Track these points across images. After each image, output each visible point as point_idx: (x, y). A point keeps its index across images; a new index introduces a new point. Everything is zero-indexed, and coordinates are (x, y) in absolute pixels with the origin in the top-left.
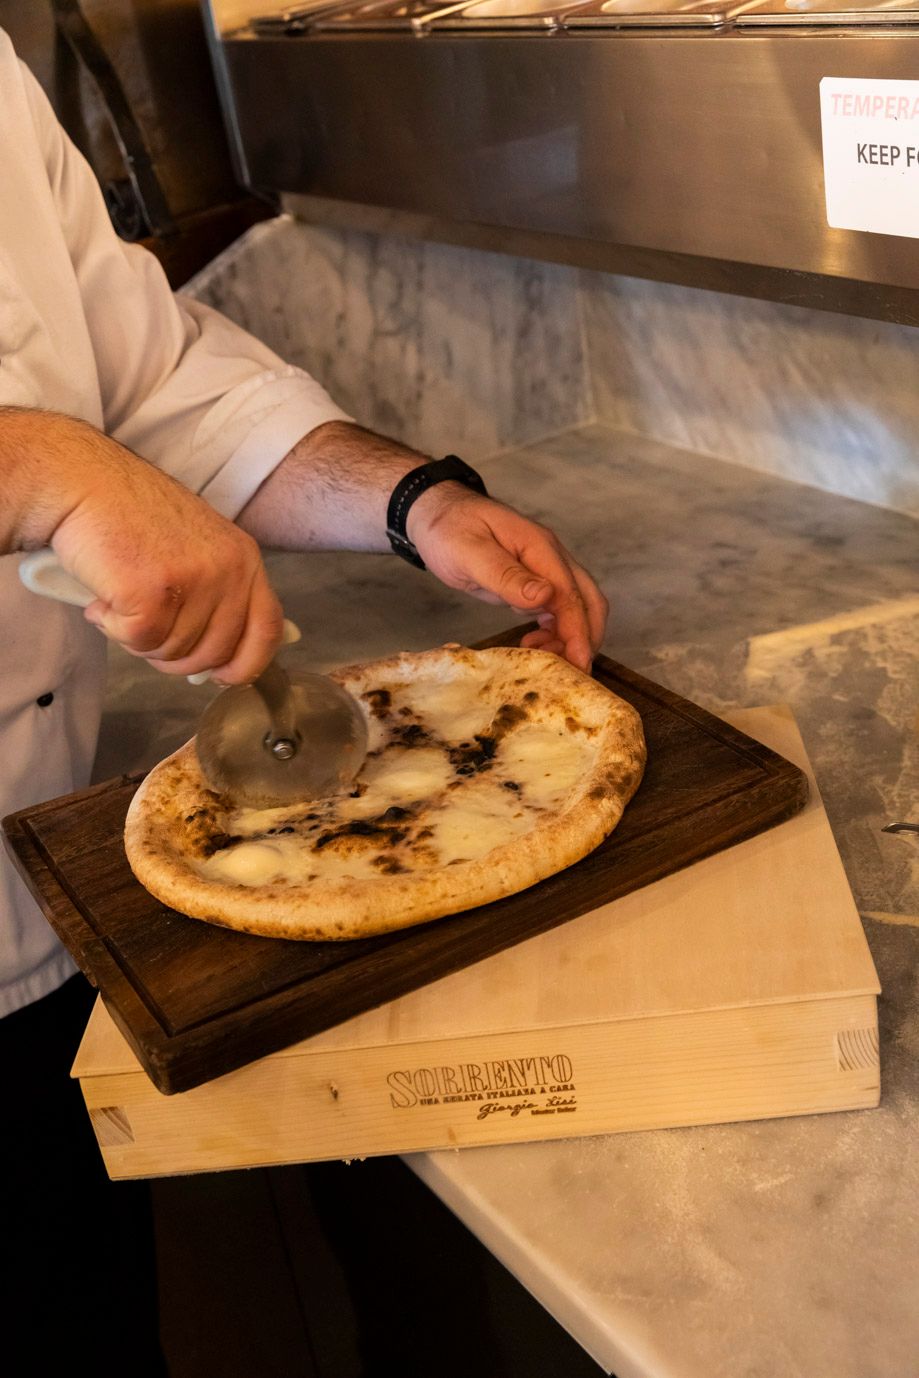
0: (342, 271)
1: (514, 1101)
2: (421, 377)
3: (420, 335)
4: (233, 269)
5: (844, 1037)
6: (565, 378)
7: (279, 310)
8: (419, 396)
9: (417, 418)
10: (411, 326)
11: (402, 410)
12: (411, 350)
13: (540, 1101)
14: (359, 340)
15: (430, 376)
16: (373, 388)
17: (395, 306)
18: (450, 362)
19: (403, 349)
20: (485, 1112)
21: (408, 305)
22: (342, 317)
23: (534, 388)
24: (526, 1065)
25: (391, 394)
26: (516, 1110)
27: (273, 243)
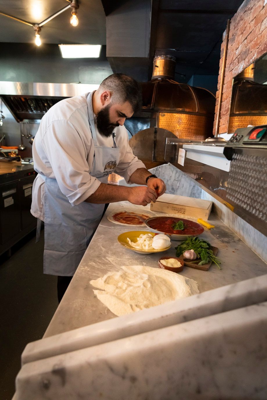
0: (172, 172)
1: (181, 212)
2: (179, 187)
3: (180, 182)
4: (160, 167)
5: (206, 213)
6: (198, 194)
7: (164, 173)
8: (178, 189)
9: (177, 191)
10: (179, 181)
11: (175, 190)
12: (178, 183)
13: (182, 212)
14: (172, 180)
15: (180, 187)
16: (172, 186)
17: (178, 178)
18: (183, 186)
19: (177, 183)
20: (178, 212)
21: (180, 178)
22: (171, 177)
23: (193, 194)
24: (182, 209)
25: (174, 187)
26: (180, 213)
27: (165, 166)
